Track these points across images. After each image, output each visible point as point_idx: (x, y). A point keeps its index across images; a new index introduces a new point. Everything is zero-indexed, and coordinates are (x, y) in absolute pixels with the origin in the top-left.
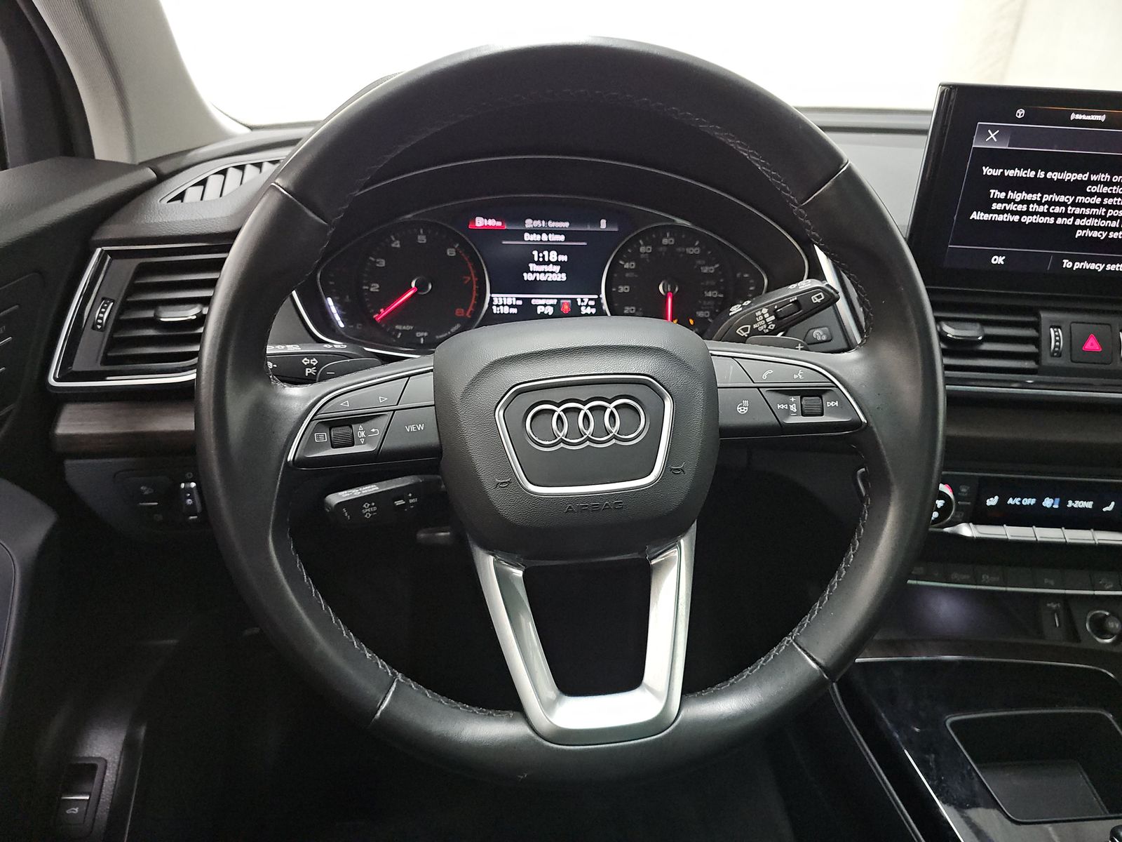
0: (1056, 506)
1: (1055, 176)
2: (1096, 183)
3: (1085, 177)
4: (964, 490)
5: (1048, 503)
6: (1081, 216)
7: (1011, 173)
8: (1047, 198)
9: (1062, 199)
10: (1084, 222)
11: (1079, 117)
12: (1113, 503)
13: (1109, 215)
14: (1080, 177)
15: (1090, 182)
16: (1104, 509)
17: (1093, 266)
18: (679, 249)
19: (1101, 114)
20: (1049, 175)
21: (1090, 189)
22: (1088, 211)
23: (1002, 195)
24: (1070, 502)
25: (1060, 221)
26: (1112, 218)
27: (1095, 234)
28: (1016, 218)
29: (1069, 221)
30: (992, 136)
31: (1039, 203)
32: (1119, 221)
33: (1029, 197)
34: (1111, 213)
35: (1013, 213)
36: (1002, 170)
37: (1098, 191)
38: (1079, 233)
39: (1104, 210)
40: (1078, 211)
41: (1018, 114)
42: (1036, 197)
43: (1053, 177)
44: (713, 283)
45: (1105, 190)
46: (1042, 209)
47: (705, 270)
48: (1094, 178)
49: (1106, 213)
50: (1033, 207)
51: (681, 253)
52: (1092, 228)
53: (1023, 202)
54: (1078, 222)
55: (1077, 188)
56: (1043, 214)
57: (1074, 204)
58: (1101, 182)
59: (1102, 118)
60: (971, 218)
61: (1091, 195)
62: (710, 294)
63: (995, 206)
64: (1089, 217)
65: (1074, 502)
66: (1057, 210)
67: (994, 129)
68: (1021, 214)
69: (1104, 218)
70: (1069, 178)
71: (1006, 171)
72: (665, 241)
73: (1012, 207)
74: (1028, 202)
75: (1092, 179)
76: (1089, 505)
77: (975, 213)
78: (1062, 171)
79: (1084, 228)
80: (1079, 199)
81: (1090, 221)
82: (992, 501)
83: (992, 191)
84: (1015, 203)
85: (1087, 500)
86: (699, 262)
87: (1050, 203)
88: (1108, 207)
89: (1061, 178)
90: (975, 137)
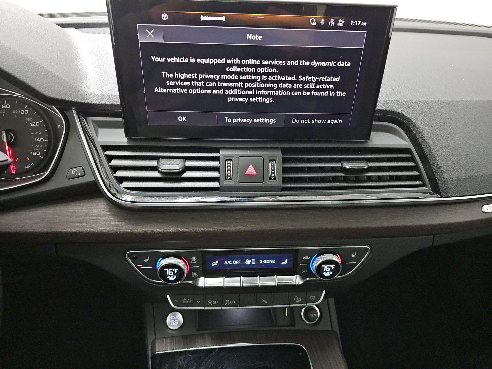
0: (253, 263)
1: (203, 61)
2: (232, 65)
3: (223, 61)
4: (194, 260)
5: (248, 262)
6: (228, 88)
7: (172, 60)
8: (201, 76)
9: (212, 77)
10: (231, 92)
11: (206, 18)
12: (287, 260)
13: (245, 87)
14: (219, 61)
15: (227, 65)
16: (282, 263)
17: (245, 121)
18: (14, 112)
19: (221, 16)
20: (198, 60)
21: (229, 69)
22: (231, 85)
23: (171, 76)
24: (261, 261)
25: (215, 92)
26: (249, 89)
27: (241, 100)
28: (185, 91)
29: (221, 92)
30: (150, 33)
31: (198, 80)
32: (253, 90)
33: (189, 76)
34: (247, 85)
35: (183, 87)
36: (165, 58)
37: (234, 71)
38: (230, 100)
39: (242, 83)
40: (225, 85)
41: (163, 17)
42: (194, 76)
43: (201, 62)
44: (40, 133)
45: (239, 70)
46: (200, 84)
47: (33, 124)
48: (229, 62)
49: (244, 85)
50: (194, 83)
51: (16, 113)
52: (238, 96)
53: (186, 80)
54: (227, 92)
55: (220, 69)
56: (201, 88)
57: (221, 80)
58: (235, 65)
59: (223, 19)
60: (155, 92)
61: (231, 73)
62: (38, 140)
63: (168, 83)
64: (233, 88)
65: (263, 260)
66: (211, 84)
67: (150, 29)
68: (187, 88)
69: (243, 89)
70: (212, 62)
71: (168, 58)
72: (4, 106)
73: (179, 83)
74: (190, 80)
75: (228, 63)
76: (273, 261)
77: (156, 88)
78: (206, 58)
79: (232, 96)
80: (223, 76)
81: (235, 91)
82: (215, 264)
83: (163, 73)
84: (181, 80)
85: (271, 259)
86: (28, 119)
87: (205, 80)
88: (244, 81)
89: (207, 62)
90: (138, 35)
